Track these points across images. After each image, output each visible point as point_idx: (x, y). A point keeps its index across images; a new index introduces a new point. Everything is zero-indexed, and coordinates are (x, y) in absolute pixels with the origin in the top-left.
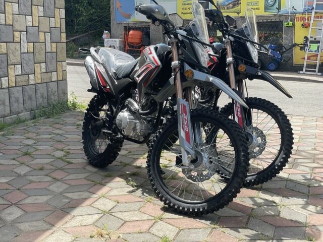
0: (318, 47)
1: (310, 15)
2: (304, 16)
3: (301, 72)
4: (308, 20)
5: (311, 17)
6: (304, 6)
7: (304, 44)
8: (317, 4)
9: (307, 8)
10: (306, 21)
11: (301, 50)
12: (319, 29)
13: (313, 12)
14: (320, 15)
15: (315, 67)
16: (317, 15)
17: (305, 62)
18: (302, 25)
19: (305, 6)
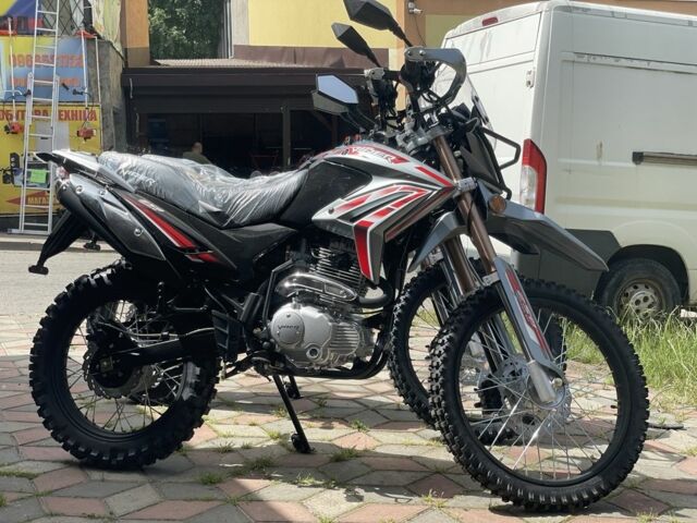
0: (48, 176)
1: (20, 108)
2: (7, 108)
3: (14, 231)
4: (17, 118)
5: (23, 112)
6: (5, 87)
7: (11, 170)
8: (35, 86)
9: (13, 90)
10: (14, 120)
11: (5, 182)
12: (42, 138)
13: (30, 100)
14: (41, 109)
15: (44, 218)
16: (36, 108)
17: (22, 210)
18: (6, 128)
19: (9, 87)
